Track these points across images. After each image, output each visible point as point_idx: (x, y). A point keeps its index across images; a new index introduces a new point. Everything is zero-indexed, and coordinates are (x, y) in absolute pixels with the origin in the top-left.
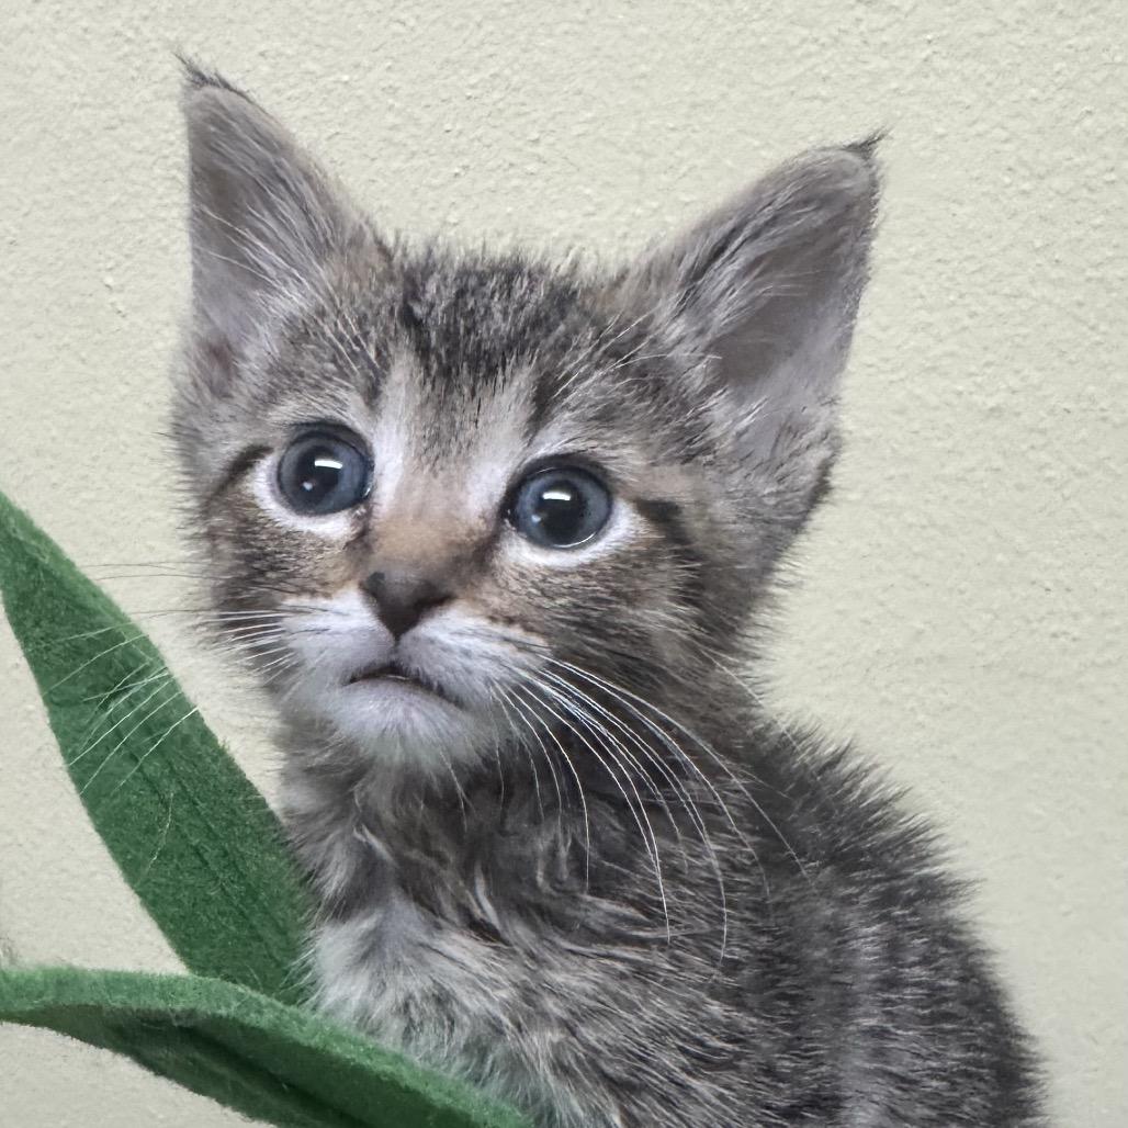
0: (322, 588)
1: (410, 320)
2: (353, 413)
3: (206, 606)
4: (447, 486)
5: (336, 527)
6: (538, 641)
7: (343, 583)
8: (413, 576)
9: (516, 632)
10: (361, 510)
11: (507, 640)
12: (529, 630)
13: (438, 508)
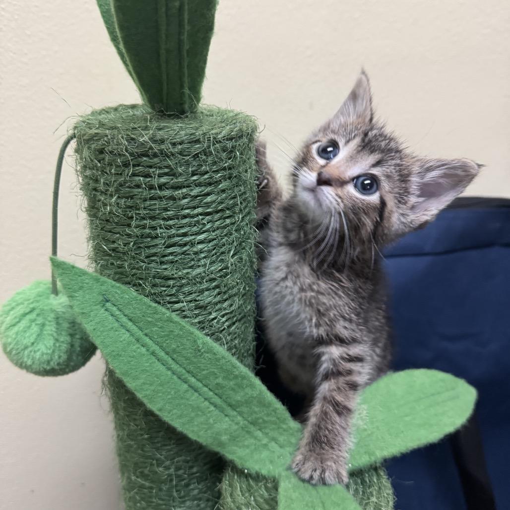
0: (311, 169)
1: (366, 135)
2: (341, 144)
3: (292, 158)
4: (347, 166)
5: (322, 162)
6: (342, 205)
7: (315, 171)
8: (327, 176)
9: (339, 200)
10: (328, 161)
11: (337, 201)
12: (342, 202)
13: (342, 169)
